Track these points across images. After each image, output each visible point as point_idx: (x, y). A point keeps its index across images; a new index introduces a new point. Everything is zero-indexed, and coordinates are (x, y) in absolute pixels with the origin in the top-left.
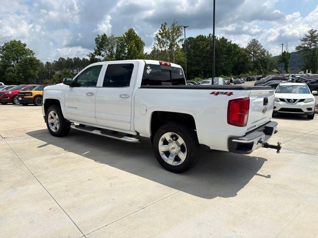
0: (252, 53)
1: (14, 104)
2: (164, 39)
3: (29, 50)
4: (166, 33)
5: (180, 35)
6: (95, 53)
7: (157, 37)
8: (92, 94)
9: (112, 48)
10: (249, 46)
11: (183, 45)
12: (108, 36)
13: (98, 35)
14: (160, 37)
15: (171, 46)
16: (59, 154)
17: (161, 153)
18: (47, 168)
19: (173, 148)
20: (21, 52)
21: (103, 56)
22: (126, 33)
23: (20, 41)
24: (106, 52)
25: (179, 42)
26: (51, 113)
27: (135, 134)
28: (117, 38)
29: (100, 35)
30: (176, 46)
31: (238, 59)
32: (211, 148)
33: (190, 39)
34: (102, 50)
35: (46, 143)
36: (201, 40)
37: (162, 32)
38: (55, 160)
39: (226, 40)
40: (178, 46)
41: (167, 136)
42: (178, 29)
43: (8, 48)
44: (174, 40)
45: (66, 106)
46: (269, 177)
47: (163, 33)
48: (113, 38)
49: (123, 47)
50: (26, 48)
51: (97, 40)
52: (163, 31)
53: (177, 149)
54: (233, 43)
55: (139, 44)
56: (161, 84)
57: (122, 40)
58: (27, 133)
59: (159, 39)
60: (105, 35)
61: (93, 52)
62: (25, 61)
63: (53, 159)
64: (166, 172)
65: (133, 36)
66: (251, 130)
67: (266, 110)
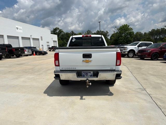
3: (130, 28)
46: (83, 99)
66: (68, 69)
67: (90, 61)
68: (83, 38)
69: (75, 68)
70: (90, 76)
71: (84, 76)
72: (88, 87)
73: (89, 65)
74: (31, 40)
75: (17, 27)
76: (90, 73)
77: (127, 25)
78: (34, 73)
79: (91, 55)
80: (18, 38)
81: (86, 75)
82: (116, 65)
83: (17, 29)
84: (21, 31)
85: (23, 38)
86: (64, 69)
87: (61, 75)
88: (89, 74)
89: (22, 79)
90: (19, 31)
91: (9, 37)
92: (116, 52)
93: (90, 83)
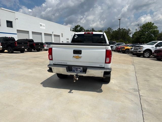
20: (150, 28)
46: (71, 93)
50: (154, 25)
66: (61, 64)
67: (80, 57)
68: (85, 35)
69: (67, 63)
70: (80, 71)
71: (75, 71)
72: (75, 81)
73: (80, 61)
74: (53, 36)
75: (41, 24)
76: (80, 68)
77: (151, 22)
78: (43, 66)
79: (81, 51)
80: (41, 34)
81: (76, 70)
82: (106, 63)
83: (41, 26)
84: (44, 28)
85: (45, 34)
86: (57, 63)
87: (53, 69)
88: (79, 70)
89: (30, 70)
90: (42, 27)
91: (33, 33)
92: (106, 50)
93: (77, 78)
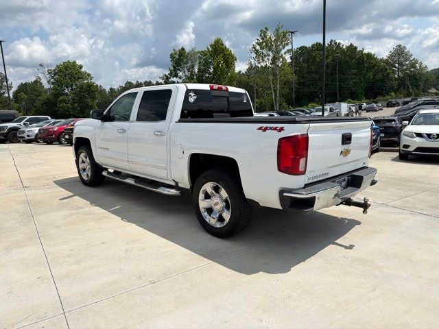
0: (397, 65)
1: (61, 143)
2: (264, 51)
3: (86, 73)
4: (266, 42)
5: (287, 44)
6: (171, 74)
7: (254, 48)
8: (124, 131)
9: (193, 66)
10: (391, 56)
11: (291, 58)
12: (187, 50)
13: (174, 50)
14: (258, 47)
15: (274, 60)
16: (81, 208)
17: (202, 210)
18: (58, 227)
19: (216, 204)
20: (76, 76)
21: (180, 78)
22: (211, 46)
23: (74, 62)
24: (184, 72)
25: (285, 53)
26: (82, 156)
27: (173, 184)
28: (198, 52)
29: (177, 49)
30: (281, 60)
31: (374, 76)
32: (261, 204)
33: (302, 48)
34: (179, 70)
35: (72, 194)
36: (317, 49)
37: (261, 41)
38: (74, 217)
39: (356, 48)
40: (284, 59)
41: (208, 187)
42: (284, 36)
43: (60, 71)
44: (278, 51)
45: (98, 146)
46: (351, 247)
47: (262, 43)
48: (193, 53)
49: (207, 64)
50: (83, 70)
51: (172, 56)
52: (263, 39)
53: (221, 205)
54: (366, 51)
55: (229, 60)
56: (212, 117)
57: (205, 55)
58: (54, 182)
59: (257, 51)
60: (183, 49)
61: (167, 72)
62: (81, 87)
63: (72, 215)
64: (208, 236)
65: (221, 48)
66: (318, 179)
67: (349, 152)
68: (213, 93)
69: (328, 174)
70: (343, 188)
76: (344, 180)
86: (311, 181)
87: (319, 199)
88: (343, 184)
